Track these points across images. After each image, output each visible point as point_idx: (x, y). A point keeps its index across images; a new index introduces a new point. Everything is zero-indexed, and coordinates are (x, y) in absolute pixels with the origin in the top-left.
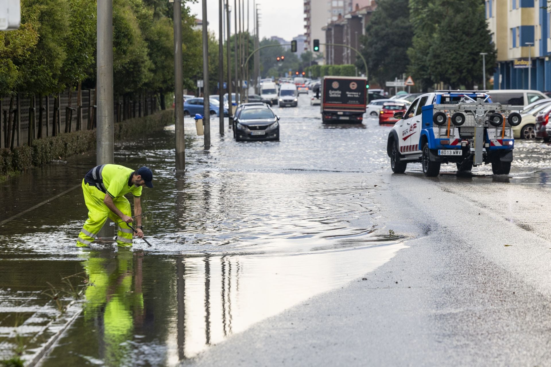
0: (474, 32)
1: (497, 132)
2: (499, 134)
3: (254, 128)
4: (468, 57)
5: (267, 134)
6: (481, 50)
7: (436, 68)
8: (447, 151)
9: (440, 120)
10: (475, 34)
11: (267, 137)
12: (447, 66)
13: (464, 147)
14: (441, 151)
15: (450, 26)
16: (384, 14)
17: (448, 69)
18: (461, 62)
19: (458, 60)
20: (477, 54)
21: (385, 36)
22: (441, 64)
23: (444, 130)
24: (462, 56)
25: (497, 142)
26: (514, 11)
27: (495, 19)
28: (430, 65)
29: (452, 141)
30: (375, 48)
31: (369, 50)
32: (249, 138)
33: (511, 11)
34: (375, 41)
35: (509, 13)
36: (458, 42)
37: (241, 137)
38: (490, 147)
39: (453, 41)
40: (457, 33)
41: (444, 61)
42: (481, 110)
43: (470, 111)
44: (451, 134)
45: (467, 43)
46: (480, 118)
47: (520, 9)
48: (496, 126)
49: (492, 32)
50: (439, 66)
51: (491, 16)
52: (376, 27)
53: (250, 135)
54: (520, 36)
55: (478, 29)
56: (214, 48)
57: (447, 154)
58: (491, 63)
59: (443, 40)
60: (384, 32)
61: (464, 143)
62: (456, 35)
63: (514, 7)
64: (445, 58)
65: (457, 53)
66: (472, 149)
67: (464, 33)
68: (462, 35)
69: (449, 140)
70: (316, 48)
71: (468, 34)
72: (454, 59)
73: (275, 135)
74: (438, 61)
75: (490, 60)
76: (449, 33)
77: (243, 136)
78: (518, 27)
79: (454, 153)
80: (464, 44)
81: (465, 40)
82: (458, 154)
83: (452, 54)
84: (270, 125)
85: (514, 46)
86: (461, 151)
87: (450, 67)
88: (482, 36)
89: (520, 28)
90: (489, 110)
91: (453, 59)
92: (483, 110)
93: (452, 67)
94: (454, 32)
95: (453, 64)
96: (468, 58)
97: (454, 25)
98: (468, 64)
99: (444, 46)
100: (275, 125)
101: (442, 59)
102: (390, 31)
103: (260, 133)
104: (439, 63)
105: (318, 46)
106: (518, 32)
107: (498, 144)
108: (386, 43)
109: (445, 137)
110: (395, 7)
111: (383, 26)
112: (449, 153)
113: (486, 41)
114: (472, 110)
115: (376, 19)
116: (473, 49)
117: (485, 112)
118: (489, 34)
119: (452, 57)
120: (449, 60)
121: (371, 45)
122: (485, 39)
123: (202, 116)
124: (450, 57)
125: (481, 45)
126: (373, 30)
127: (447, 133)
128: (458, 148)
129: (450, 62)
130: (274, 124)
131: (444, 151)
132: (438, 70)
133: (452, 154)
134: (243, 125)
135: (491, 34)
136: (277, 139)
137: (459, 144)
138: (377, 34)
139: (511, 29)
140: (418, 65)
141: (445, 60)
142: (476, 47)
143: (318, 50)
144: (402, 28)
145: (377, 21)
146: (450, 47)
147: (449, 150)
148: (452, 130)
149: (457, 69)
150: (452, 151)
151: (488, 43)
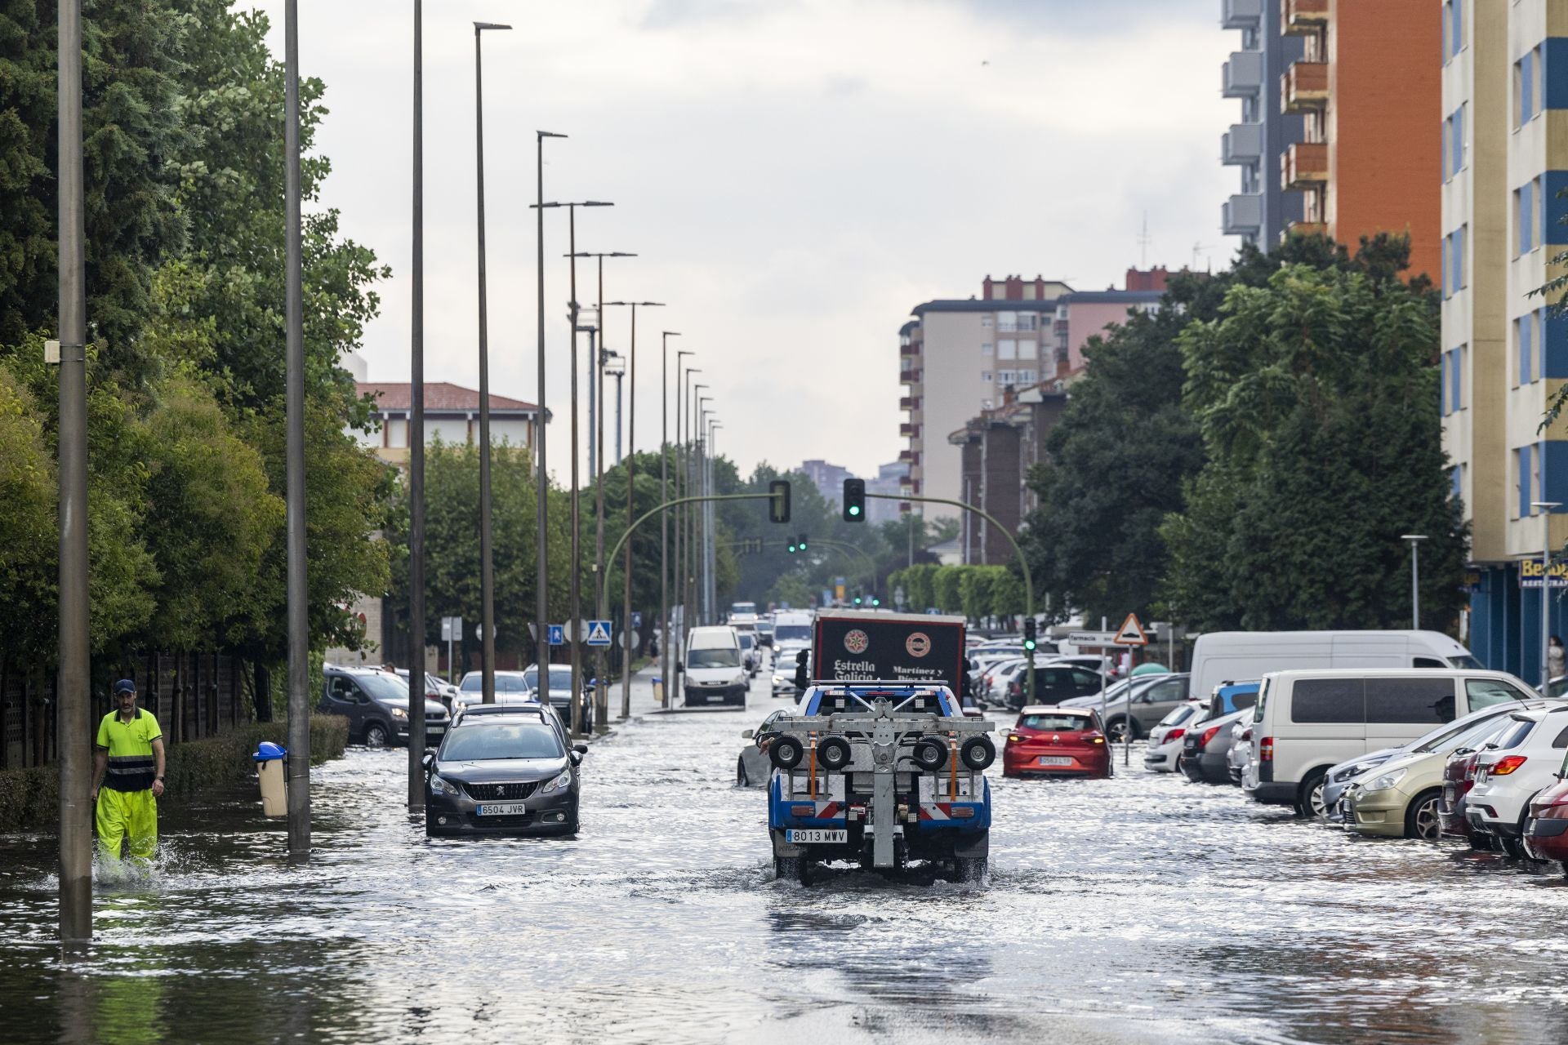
0: (1387, 461)
1: (937, 786)
2: (943, 791)
3: (487, 793)
4: (1365, 546)
5: (531, 813)
6: (1413, 522)
7: (1258, 585)
8: (808, 831)
9: (787, 755)
10: (1393, 468)
11: (534, 825)
12: (1293, 576)
13: (852, 822)
14: (793, 831)
15: (1305, 437)
16: (1110, 394)
17: (1299, 587)
18: (1339, 565)
19: (1330, 556)
20: (1395, 537)
21: (1111, 468)
22: (1273, 571)
23: (800, 781)
24: (1346, 540)
25: (937, 808)
26: (1526, 389)
27: (1469, 413)
28: (1235, 575)
29: (820, 807)
30: (1078, 511)
31: (1060, 518)
32: (468, 826)
33: (1515, 389)
34: (1078, 485)
35: (1509, 394)
36: (1335, 492)
37: (442, 821)
38: (918, 822)
39: (1314, 491)
40: (1331, 462)
41: (1284, 560)
42: (885, 731)
43: (859, 734)
44: (822, 790)
45: (1365, 497)
46: (883, 751)
47: (1543, 382)
48: (935, 769)
49: (1451, 462)
50: (1266, 576)
51: (1457, 406)
52: (1081, 437)
53: (472, 815)
54: (1543, 476)
55: (1405, 451)
56: (523, 504)
57: (808, 841)
58: (1448, 571)
59: (1280, 485)
60: (1109, 455)
61: (855, 813)
62: (1328, 468)
63: (1526, 377)
64: (1287, 551)
65: (1328, 532)
66: (868, 829)
67: (1355, 464)
68: (1348, 472)
69: (813, 804)
70: (854, 511)
71: (1366, 466)
72: (1318, 552)
73: (561, 817)
74: (1262, 557)
75: (1445, 558)
76: (1303, 462)
77: (447, 817)
78: (1536, 445)
79: (827, 837)
80: (1353, 499)
81: (1356, 488)
82: (838, 840)
83: (1311, 537)
84: (545, 782)
85: (1525, 511)
86: (846, 831)
87: (1304, 582)
88: (1416, 474)
89: (1543, 448)
90: (905, 729)
91: (1311, 555)
92: (890, 731)
93: (1312, 582)
94: (1322, 461)
95: (1312, 570)
96: (1367, 552)
97: (1321, 433)
98: (1368, 570)
99: (1285, 509)
100: (562, 783)
101: (1276, 551)
102: (1131, 450)
103: (507, 808)
104: (1266, 567)
105: (861, 506)
106: (1536, 464)
107: (938, 815)
108: (1115, 494)
109: (807, 798)
110: (1148, 369)
111: (1107, 433)
112: (815, 836)
113: (1432, 494)
114: (862, 731)
115: (1083, 411)
116: (1383, 520)
117: (897, 735)
118: (1444, 467)
119: (1309, 548)
120: (1298, 557)
121: (1063, 499)
122: (1426, 486)
123: (283, 747)
124: (1303, 544)
125: (1412, 507)
126: (1069, 447)
127: (812, 787)
128: (837, 825)
129: (1303, 564)
130: (558, 780)
131: (800, 832)
132: (1261, 591)
133: (822, 840)
134: (450, 779)
135: (1452, 469)
136: (568, 830)
137: (840, 815)
138: (1082, 463)
139: (1517, 451)
140: (1199, 568)
141: (1285, 556)
142: (1395, 512)
143: (861, 516)
144: (1173, 440)
145: (1085, 418)
146: (1306, 512)
147: (814, 831)
148: (822, 780)
149: (1329, 588)
150: (823, 832)
151: (1439, 499)
